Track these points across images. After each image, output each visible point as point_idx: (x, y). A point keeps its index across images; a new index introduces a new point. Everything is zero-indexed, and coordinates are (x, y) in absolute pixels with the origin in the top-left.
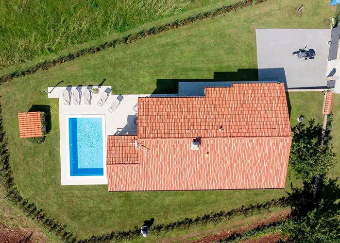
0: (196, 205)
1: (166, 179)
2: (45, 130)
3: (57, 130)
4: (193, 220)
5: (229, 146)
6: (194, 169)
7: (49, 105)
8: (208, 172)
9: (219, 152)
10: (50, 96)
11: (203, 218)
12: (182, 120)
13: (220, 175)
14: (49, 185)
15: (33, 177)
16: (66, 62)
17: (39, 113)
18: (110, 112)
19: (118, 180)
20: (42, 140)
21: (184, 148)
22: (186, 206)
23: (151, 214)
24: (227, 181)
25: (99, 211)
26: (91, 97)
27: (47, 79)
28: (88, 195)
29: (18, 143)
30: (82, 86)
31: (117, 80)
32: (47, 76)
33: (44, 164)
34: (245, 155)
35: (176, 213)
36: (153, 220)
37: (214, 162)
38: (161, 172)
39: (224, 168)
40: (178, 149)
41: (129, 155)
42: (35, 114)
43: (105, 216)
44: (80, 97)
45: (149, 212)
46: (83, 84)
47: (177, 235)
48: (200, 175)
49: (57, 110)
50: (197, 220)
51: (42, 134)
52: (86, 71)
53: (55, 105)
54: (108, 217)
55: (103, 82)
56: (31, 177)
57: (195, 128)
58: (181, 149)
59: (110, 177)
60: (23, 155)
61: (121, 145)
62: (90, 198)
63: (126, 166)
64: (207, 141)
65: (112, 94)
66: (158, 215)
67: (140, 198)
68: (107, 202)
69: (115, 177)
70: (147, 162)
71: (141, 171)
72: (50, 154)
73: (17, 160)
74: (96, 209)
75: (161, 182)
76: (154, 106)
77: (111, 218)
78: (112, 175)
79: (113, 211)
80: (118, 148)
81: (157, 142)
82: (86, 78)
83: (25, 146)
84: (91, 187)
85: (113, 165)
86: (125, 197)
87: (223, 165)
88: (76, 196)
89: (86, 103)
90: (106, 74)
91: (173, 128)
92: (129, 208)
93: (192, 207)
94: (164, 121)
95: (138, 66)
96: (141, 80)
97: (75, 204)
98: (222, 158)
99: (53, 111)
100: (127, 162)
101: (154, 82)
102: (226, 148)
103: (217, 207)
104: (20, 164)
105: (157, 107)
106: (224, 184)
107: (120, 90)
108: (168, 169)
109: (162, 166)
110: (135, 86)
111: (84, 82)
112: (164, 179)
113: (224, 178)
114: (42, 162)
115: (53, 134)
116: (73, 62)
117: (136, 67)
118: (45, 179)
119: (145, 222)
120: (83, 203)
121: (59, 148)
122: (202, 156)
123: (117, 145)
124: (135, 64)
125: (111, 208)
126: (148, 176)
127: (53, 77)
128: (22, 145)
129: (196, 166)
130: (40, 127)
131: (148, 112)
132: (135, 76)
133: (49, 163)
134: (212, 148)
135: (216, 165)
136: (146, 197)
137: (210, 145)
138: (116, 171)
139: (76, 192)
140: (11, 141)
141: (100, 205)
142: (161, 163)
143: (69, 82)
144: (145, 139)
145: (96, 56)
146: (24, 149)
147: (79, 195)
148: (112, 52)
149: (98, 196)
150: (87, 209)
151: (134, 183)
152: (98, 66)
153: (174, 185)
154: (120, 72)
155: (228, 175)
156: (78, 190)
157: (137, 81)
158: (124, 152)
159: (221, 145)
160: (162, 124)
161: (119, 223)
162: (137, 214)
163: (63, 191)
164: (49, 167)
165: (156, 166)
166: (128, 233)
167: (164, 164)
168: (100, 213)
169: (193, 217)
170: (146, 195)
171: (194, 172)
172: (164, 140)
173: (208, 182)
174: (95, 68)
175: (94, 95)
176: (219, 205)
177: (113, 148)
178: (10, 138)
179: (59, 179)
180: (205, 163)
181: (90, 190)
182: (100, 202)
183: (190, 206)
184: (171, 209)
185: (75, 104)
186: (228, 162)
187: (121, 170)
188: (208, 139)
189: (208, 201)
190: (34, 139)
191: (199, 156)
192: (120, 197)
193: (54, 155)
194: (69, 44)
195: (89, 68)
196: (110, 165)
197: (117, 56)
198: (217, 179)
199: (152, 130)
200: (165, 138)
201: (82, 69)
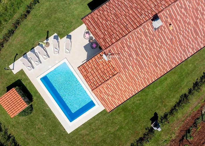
0: (182, 80)
1: (150, 71)
2: (27, 100)
3: (37, 94)
4: (187, 93)
5: (184, 7)
6: (167, 47)
7: (18, 79)
8: (180, 42)
9: (179, 18)
10: (15, 72)
11: (194, 87)
12: (131, 12)
13: (191, 38)
14: (59, 140)
15: (43, 143)
16: (10, 38)
17: (14, 89)
18: (68, 53)
19: (110, 98)
20: (30, 109)
21: (148, 34)
22: (174, 86)
23: (152, 111)
24: (199, 40)
25: (110, 135)
26: (46, 52)
27: (4, 61)
28: (94, 128)
29: (15, 123)
30: (33, 48)
31: (57, 26)
32: (3, 58)
33: (45, 126)
34: (202, 6)
35: (170, 97)
36: (156, 114)
37: (180, 30)
38: (142, 68)
39: (191, 30)
40: (143, 38)
41: (106, 71)
42: (11, 92)
43: (117, 135)
44: (38, 57)
45: (149, 110)
46: (34, 46)
47: (183, 113)
48: (175, 49)
49: (27, 79)
50: (190, 91)
51: (27, 104)
52: (29, 35)
53: (23, 76)
54: (120, 134)
55: (48, 34)
56: (41, 143)
57: (146, 10)
58: (146, 36)
59: (102, 100)
60: (24, 130)
61: (93, 67)
62: (97, 129)
63: (109, 82)
64: (164, 14)
65: (61, 38)
66: (158, 107)
67: (136, 104)
68: (112, 124)
69: (106, 97)
70: (125, 67)
71: (124, 77)
72: (44, 116)
73: (22, 137)
74: (107, 135)
75: (147, 76)
76: (99, 17)
77: (123, 134)
78: (102, 97)
79: (121, 128)
80: (92, 72)
81: (122, 43)
82: (33, 40)
83: (21, 123)
84: (92, 120)
85: (98, 88)
86: (123, 110)
87: (188, 28)
88: (86, 135)
89: (45, 59)
90: (46, 26)
91: (127, 23)
92: (131, 117)
93: (180, 84)
94: (116, 22)
95: (66, 4)
96: (76, 13)
97: (88, 142)
98: (185, 22)
99: (25, 82)
100: (108, 78)
101: (87, 8)
102: (183, 10)
103: (199, 72)
104: (27, 138)
105: (102, 16)
106: (199, 45)
107: (64, 32)
108: (145, 61)
109: (139, 62)
110: (74, 21)
111: (33, 44)
112: (147, 72)
113: (196, 39)
114: (42, 126)
115: (36, 99)
116: (15, 35)
117: (65, 5)
118: (53, 138)
119: (151, 119)
120: (94, 136)
121: (48, 107)
122: (167, 31)
123: (90, 70)
124: (63, 4)
125: (118, 126)
126: (132, 78)
127: (8, 56)
128: (18, 123)
129: (167, 43)
130: (22, 99)
131: (97, 25)
132: (70, 13)
133: (48, 124)
134: (172, 18)
135: (183, 32)
136: (139, 100)
137: (168, 16)
138: (103, 91)
139: (83, 132)
140: (8, 126)
141: (108, 129)
142: (136, 59)
143: (22, 52)
144: (110, 47)
145: (30, 18)
146: (23, 125)
147: (87, 133)
148: (39, 7)
149: (102, 124)
150: (101, 139)
151: (125, 91)
152: (36, 25)
153: (159, 72)
154: (55, 18)
155: (197, 34)
156: (84, 129)
157: (73, 15)
158: (100, 71)
159: (176, 10)
160: (116, 26)
161: (132, 133)
162: (141, 118)
163: (73, 138)
164: (50, 126)
165: (134, 65)
166: (144, 137)
167: (139, 59)
168: (112, 135)
169: (185, 91)
170: (138, 98)
171: (169, 50)
172: (126, 37)
173: (184, 51)
174: (34, 28)
175: (47, 49)
176: (199, 69)
177: (88, 75)
178: (6, 124)
179: (64, 131)
180: (172, 35)
181: (92, 123)
182: (107, 127)
183: (178, 84)
184: (165, 96)
185: (37, 65)
186: (192, 22)
187: (107, 88)
188: (164, 12)
189: (189, 72)
190: (24, 113)
191: (165, 32)
192: (119, 113)
193: (48, 115)
194: (3, 23)
195: (31, 31)
196: (95, 90)
197: (45, 8)
198: (190, 43)
199: (111, 36)
200: (127, 35)
201: (25, 35)
